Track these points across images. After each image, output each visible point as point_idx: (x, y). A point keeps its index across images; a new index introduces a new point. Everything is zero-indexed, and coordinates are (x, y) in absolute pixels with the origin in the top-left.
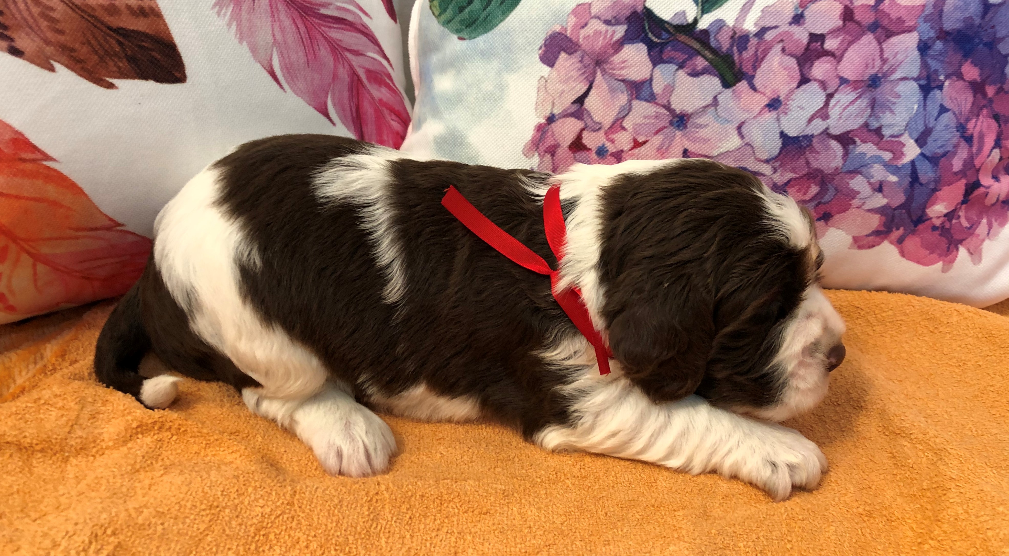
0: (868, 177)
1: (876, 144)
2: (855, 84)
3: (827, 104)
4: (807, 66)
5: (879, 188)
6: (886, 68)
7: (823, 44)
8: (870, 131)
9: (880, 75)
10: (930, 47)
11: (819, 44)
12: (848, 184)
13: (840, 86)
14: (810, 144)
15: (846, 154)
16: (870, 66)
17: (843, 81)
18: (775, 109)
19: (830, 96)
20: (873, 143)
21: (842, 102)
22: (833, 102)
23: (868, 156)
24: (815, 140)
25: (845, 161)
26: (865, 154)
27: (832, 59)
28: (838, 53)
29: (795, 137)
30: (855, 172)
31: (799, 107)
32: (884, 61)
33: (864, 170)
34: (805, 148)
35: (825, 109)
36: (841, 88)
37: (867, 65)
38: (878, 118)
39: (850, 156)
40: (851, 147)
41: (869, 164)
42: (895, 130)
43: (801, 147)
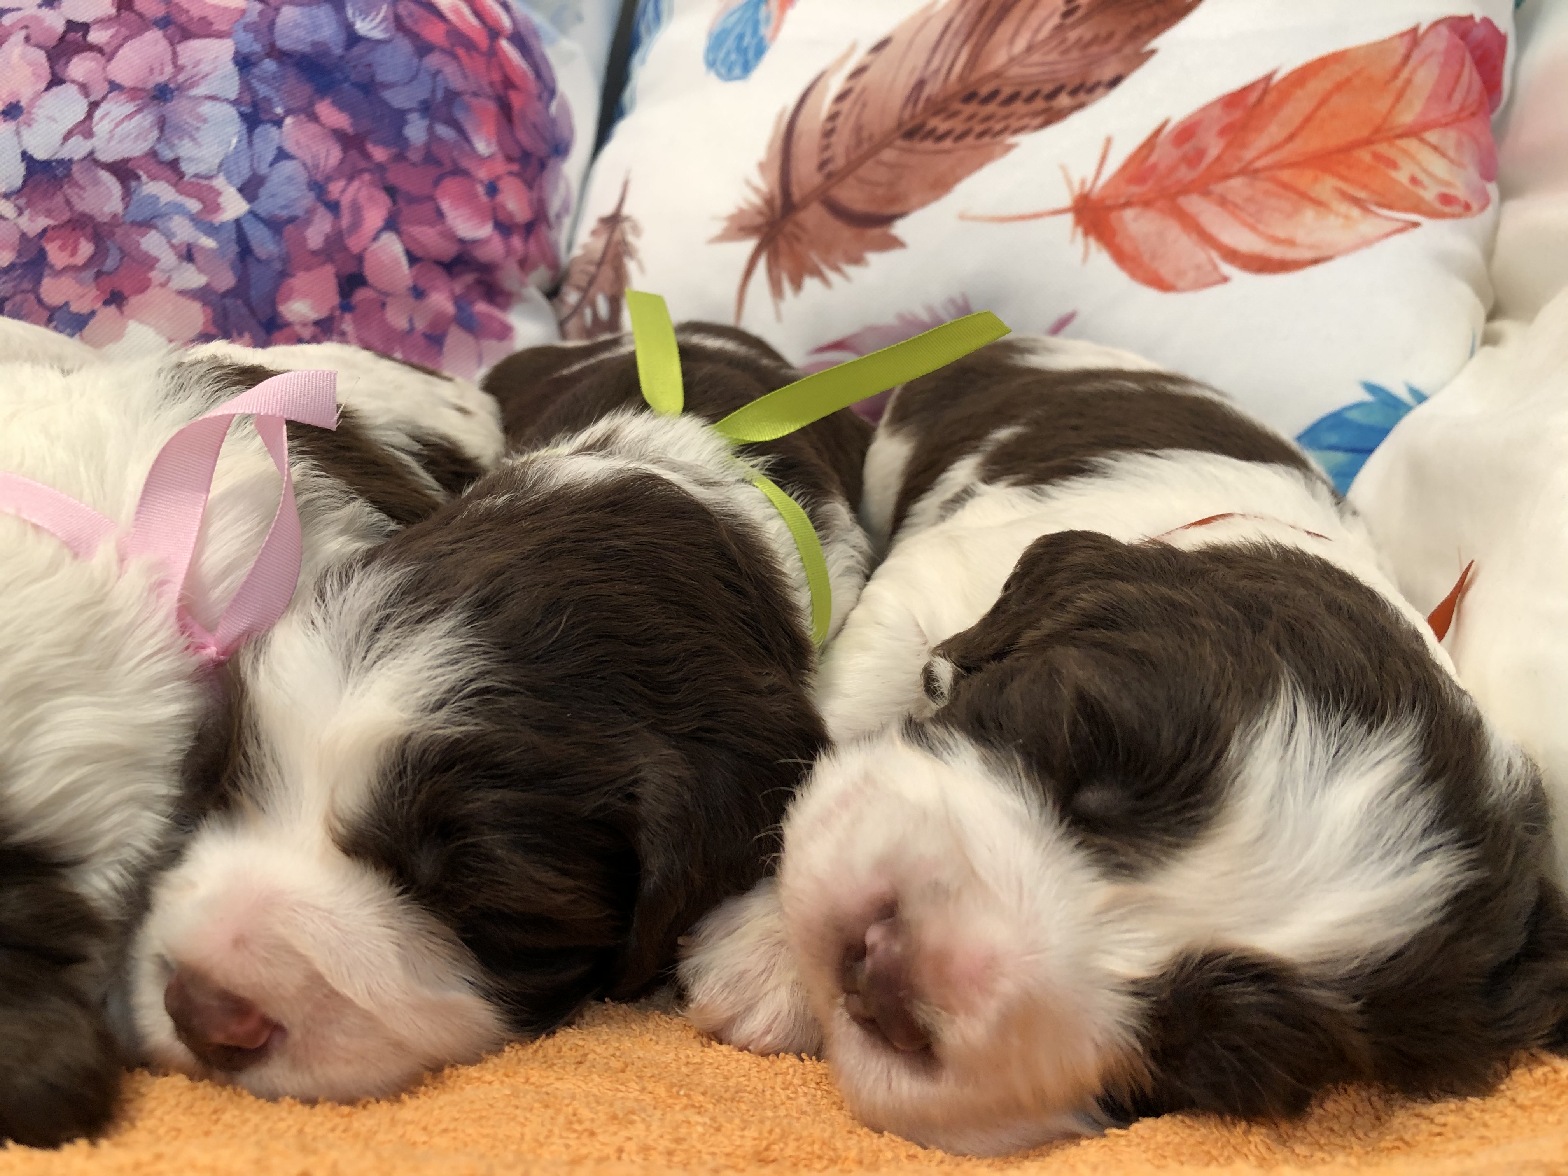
0: (168, 235)
1: (175, 185)
2: (134, 93)
3: (90, 115)
4: (62, 62)
5: (188, 254)
6: (181, 78)
7: (85, 35)
8: (161, 163)
9: (172, 86)
10: (254, 64)
11: (80, 34)
12: (138, 244)
13: (110, 92)
14: (68, 175)
15: (127, 194)
16: (157, 71)
17: (114, 86)
18: (14, 118)
19: (94, 106)
20: (168, 182)
21: (112, 115)
22: (98, 114)
23: (163, 201)
24: (75, 168)
25: (127, 207)
26: (158, 198)
27: (99, 55)
28: (108, 50)
29: (44, 162)
30: (147, 224)
31: (49, 118)
32: (179, 68)
33: (159, 222)
34: (61, 179)
35: (87, 123)
36: (110, 96)
37: (151, 70)
38: (172, 146)
39: (135, 197)
40: (134, 184)
41: (166, 215)
42: (202, 169)
43: (55, 177)
